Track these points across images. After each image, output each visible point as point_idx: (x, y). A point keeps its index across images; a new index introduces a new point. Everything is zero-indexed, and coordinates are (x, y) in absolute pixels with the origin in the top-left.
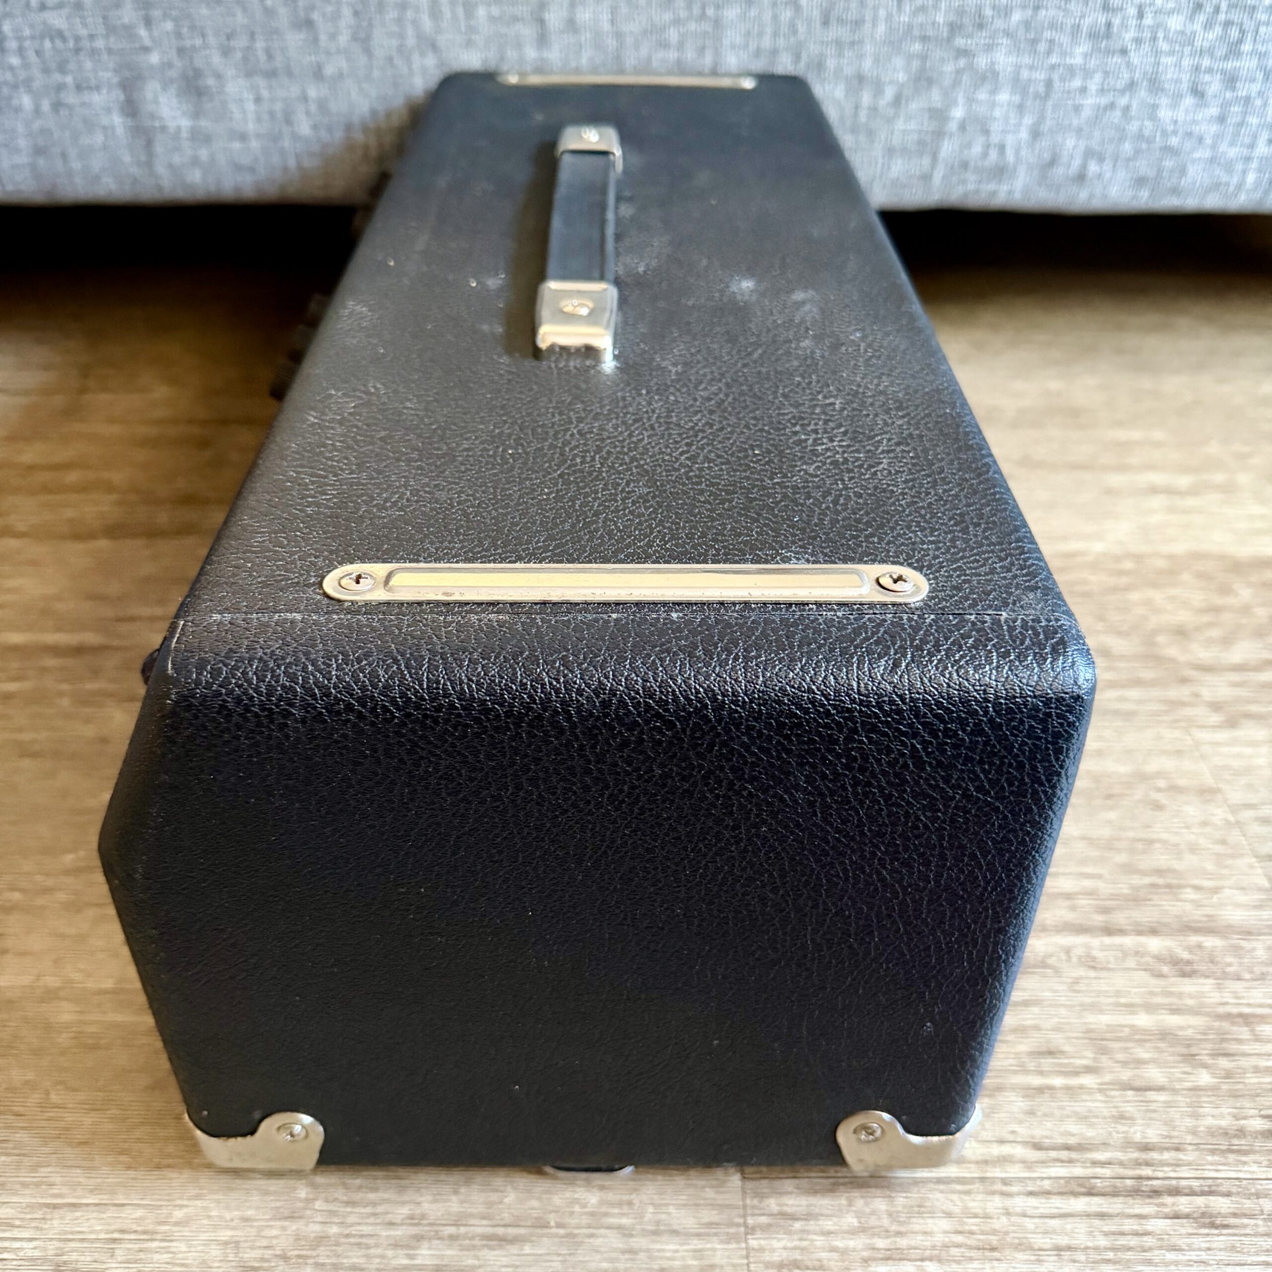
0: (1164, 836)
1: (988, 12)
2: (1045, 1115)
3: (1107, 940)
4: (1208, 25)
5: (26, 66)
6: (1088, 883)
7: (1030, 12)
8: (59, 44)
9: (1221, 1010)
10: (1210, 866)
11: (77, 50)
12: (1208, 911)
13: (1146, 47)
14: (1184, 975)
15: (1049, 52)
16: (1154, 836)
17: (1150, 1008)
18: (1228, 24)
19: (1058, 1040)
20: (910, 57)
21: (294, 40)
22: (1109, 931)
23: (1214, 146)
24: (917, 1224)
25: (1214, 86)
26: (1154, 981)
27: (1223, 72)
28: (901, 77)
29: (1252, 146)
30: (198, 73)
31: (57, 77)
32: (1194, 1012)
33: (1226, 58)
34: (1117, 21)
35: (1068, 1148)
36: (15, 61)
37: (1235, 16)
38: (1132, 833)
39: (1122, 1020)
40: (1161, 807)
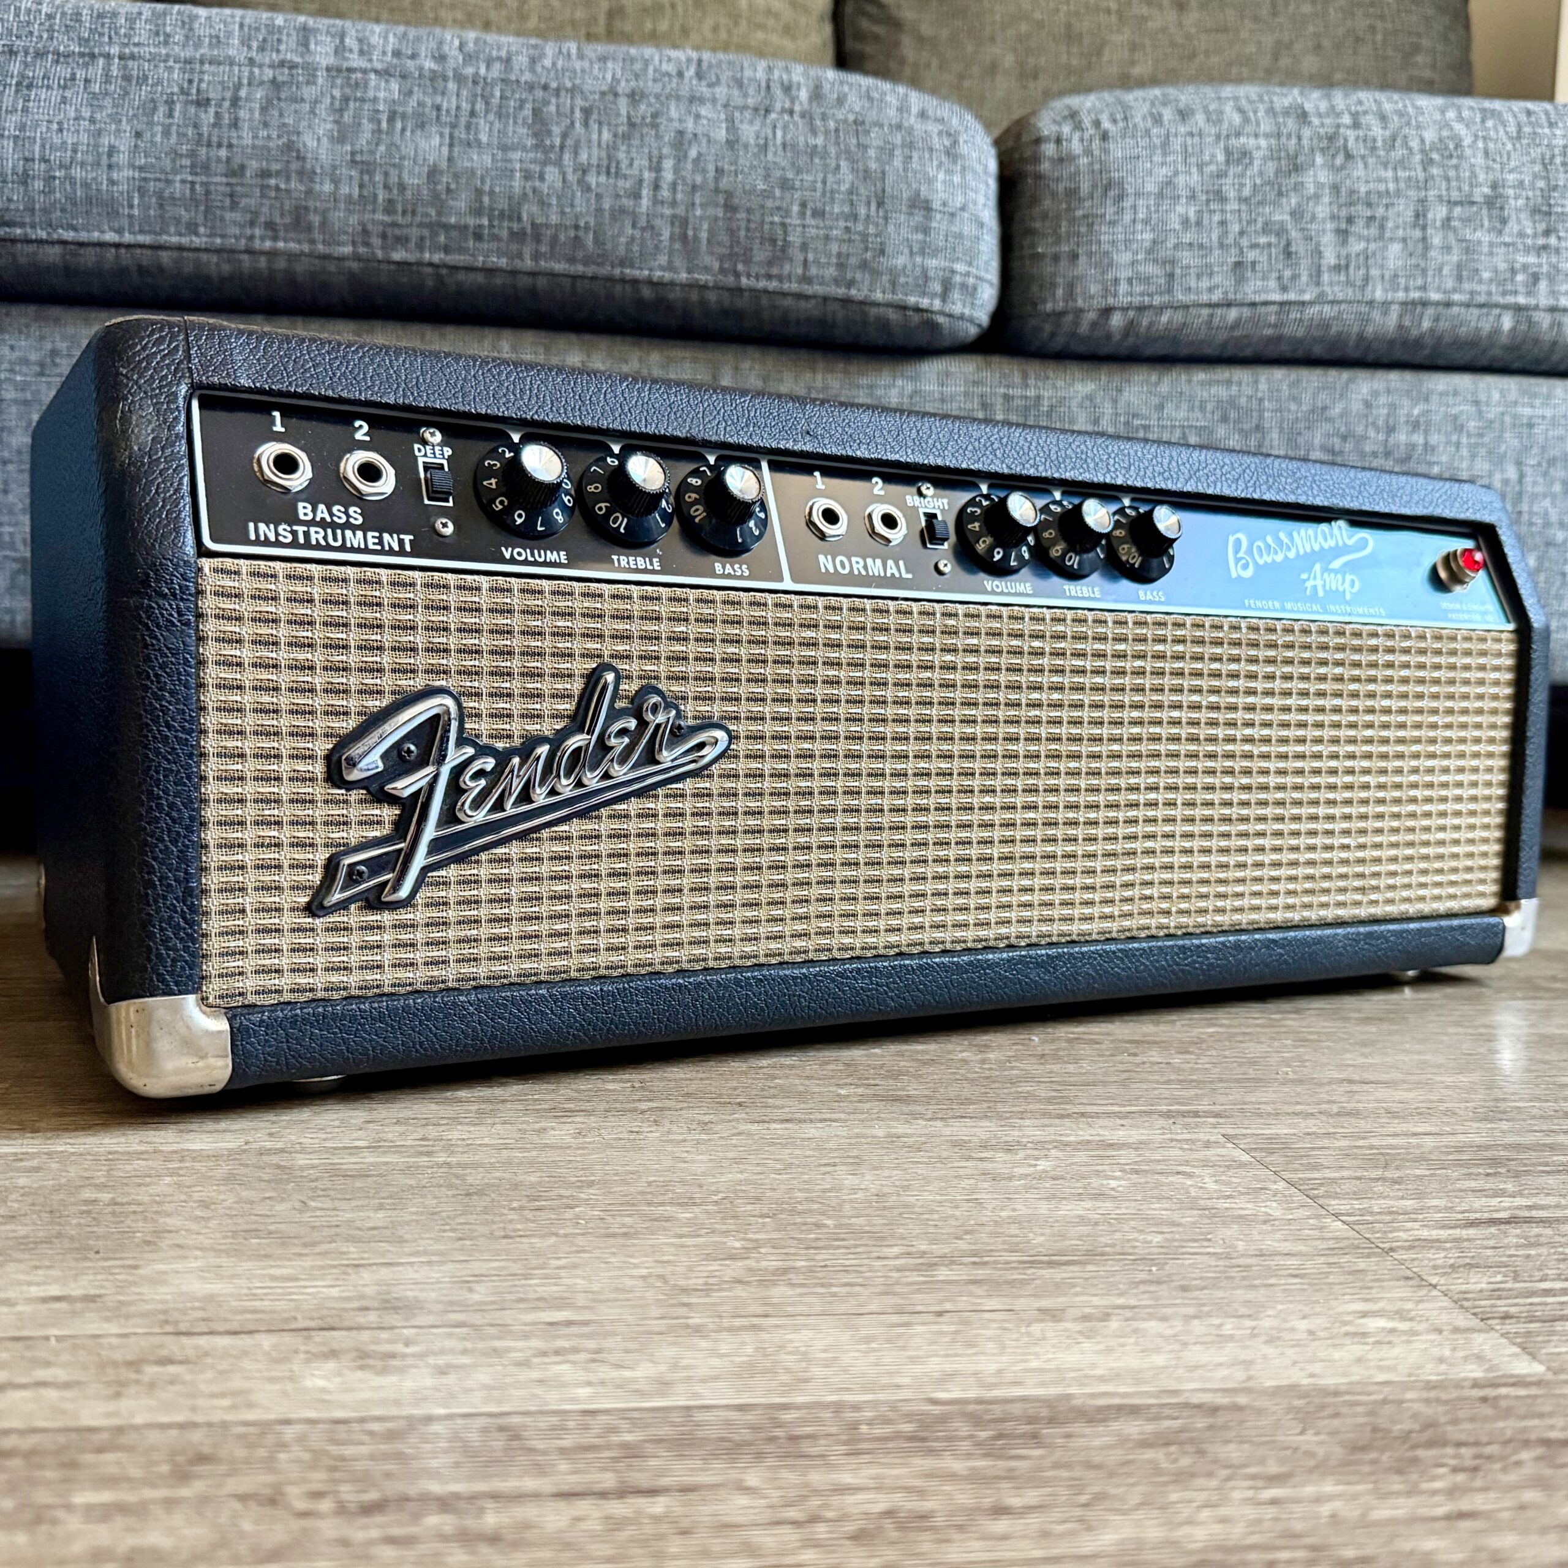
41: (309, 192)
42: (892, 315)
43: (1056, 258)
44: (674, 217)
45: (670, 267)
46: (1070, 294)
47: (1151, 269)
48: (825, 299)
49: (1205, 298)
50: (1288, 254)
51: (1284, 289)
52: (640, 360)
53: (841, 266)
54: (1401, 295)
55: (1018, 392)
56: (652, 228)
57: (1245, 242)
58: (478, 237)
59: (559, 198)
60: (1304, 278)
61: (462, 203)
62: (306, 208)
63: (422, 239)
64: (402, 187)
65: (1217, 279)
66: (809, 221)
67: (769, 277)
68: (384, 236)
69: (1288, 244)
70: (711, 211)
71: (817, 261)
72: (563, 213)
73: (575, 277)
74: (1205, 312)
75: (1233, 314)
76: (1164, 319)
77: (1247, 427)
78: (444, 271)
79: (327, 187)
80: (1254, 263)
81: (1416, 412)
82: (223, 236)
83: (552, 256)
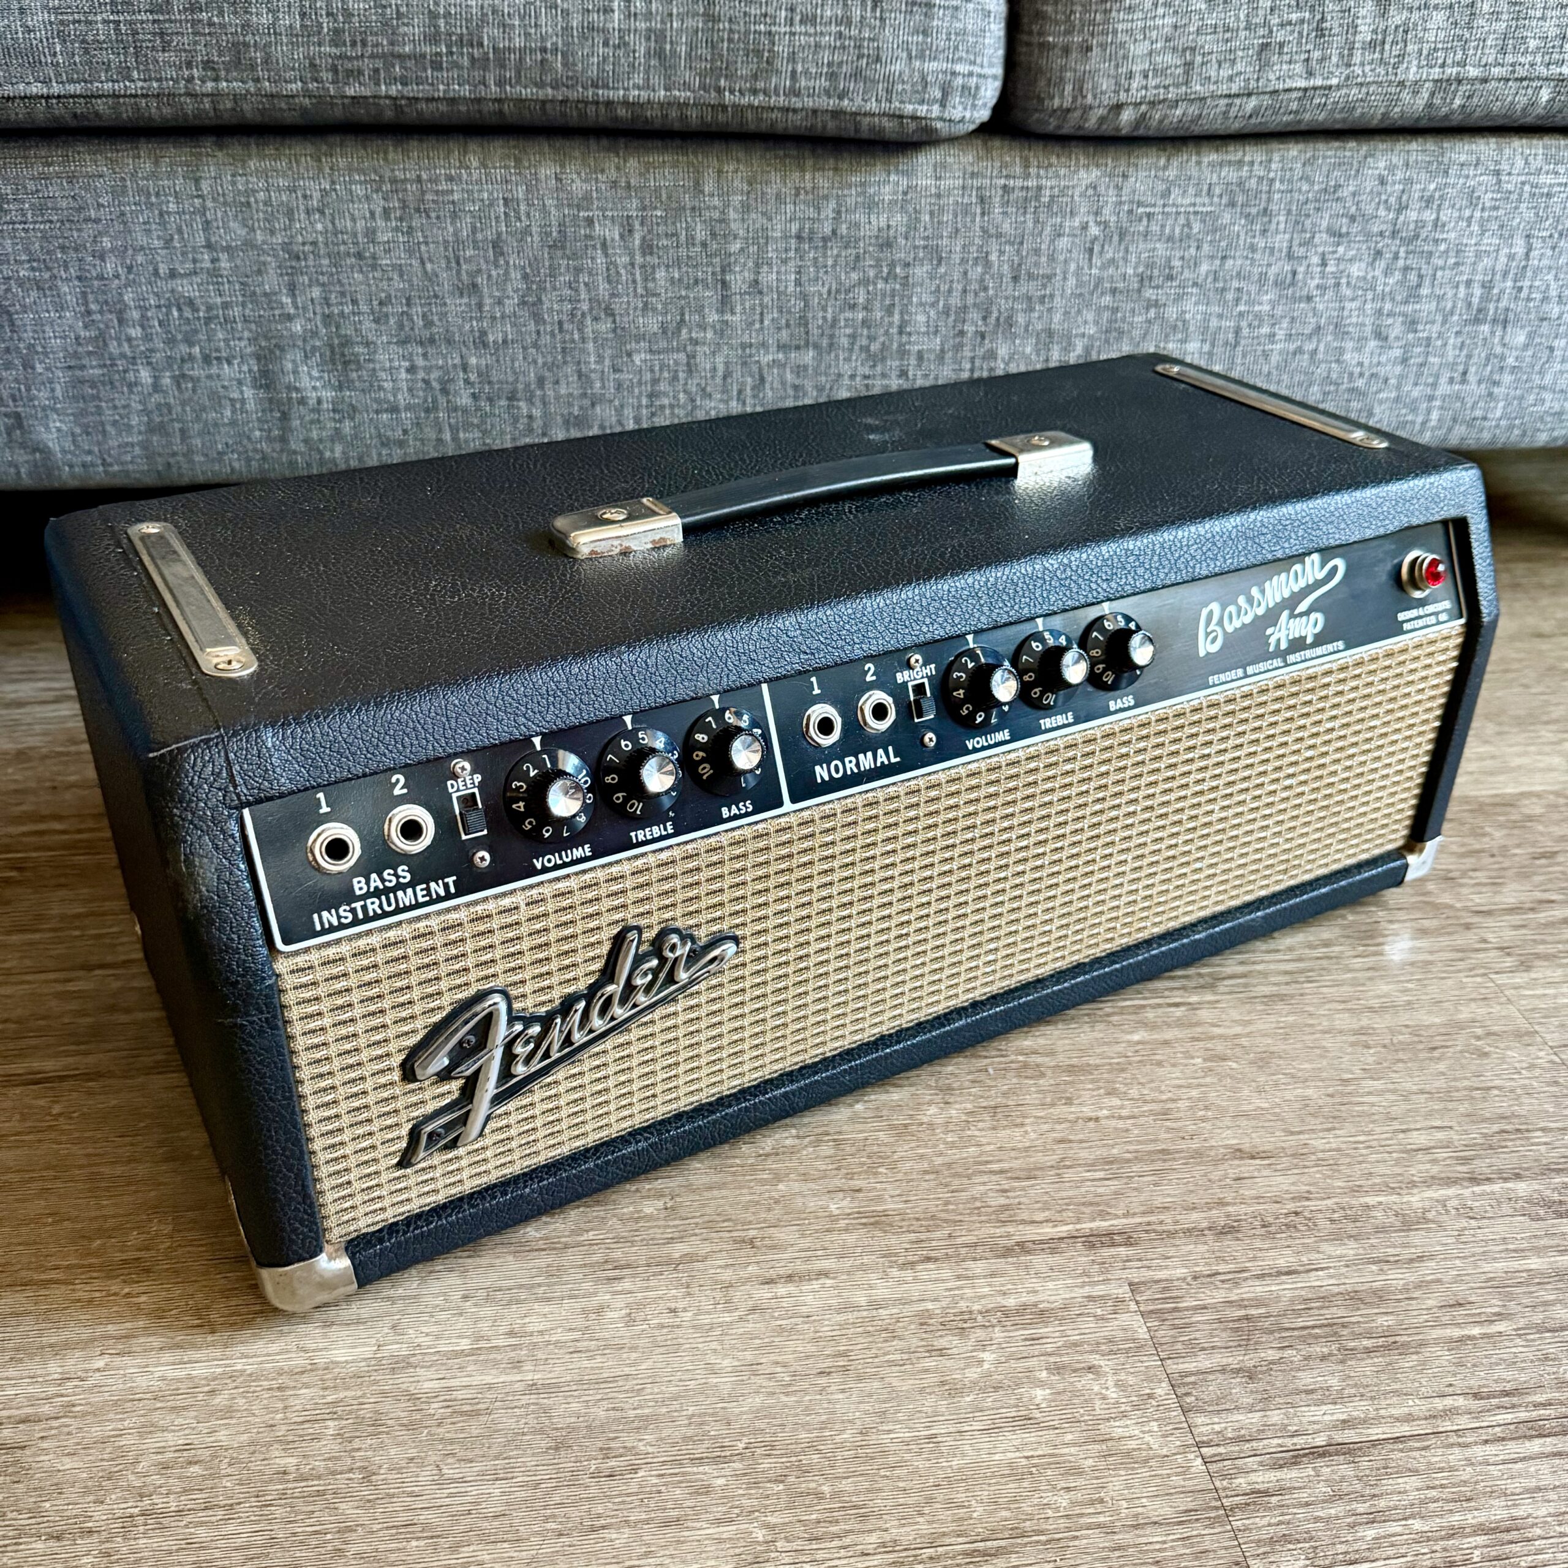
0: (1497, 1083)
1: (1177, 263)
2: (1474, 1366)
3: (1477, 1189)
4: (1387, 272)
5: (148, 338)
6: (1440, 1135)
7: (1218, 262)
8: (188, 313)
10: (1551, 1109)
11: (208, 320)
13: (1330, 294)
14: (1561, 1216)
15: (1237, 301)
16: (1490, 1084)
17: (1538, 1251)
18: (1406, 269)
19: (1462, 1292)
20: (1099, 310)
21: (456, 305)
22: (1474, 1180)
23: (1398, 387)
24: (1388, 1484)
25: (1396, 328)
26: (1535, 1225)
27: (1405, 315)
28: (1092, 330)
29: (1434, 385)
30: (346, 342)
31: (184, 349)
33: (1406, 302)
34: (1301, 269)
35: (1506, 1394)
36: (135, 332)
37: (1413, 262)
38: (1466, 1083)
39: (1515, 1265)
40: (1486, 1055)
41: (246, 25)
42: (887, 123)
43: (1066, 50)
44: (649, 30)
45: (647, 86)
46: (1079, 90)
47: (1169, 59)
48: (815, 112)
49: (1224, 89)
50: (1320, 32)
51: (1310, 74)
52: (618, 168)
53: (832, 76)
54: (1436, 73)
55: (1019, 183)
56: (626, 44)
57: (1275, 21)
58: (437, 66)
59: (522, 18)
60: (1334, 59)
61: (415, 29)
62: (246, 45)
63: (376, 71)
64: (348, 14)
65: (1239, 67)
66: (797, 28)
67: (755, 92)
68: (334, 70)
69: (1323, 19)
70: (690, 23)
71: (806, 72)
72: (527, 35)
73: (543, 103)
74: (1223, 102)
75: (1252, 103)
76: (1179, 112)
77: (1254, 211)
78: (403, 102)
79: (266, 19)
80: (1281, 45)
81: (1432, 186)
82: (159, 80)
83: (518, 82)
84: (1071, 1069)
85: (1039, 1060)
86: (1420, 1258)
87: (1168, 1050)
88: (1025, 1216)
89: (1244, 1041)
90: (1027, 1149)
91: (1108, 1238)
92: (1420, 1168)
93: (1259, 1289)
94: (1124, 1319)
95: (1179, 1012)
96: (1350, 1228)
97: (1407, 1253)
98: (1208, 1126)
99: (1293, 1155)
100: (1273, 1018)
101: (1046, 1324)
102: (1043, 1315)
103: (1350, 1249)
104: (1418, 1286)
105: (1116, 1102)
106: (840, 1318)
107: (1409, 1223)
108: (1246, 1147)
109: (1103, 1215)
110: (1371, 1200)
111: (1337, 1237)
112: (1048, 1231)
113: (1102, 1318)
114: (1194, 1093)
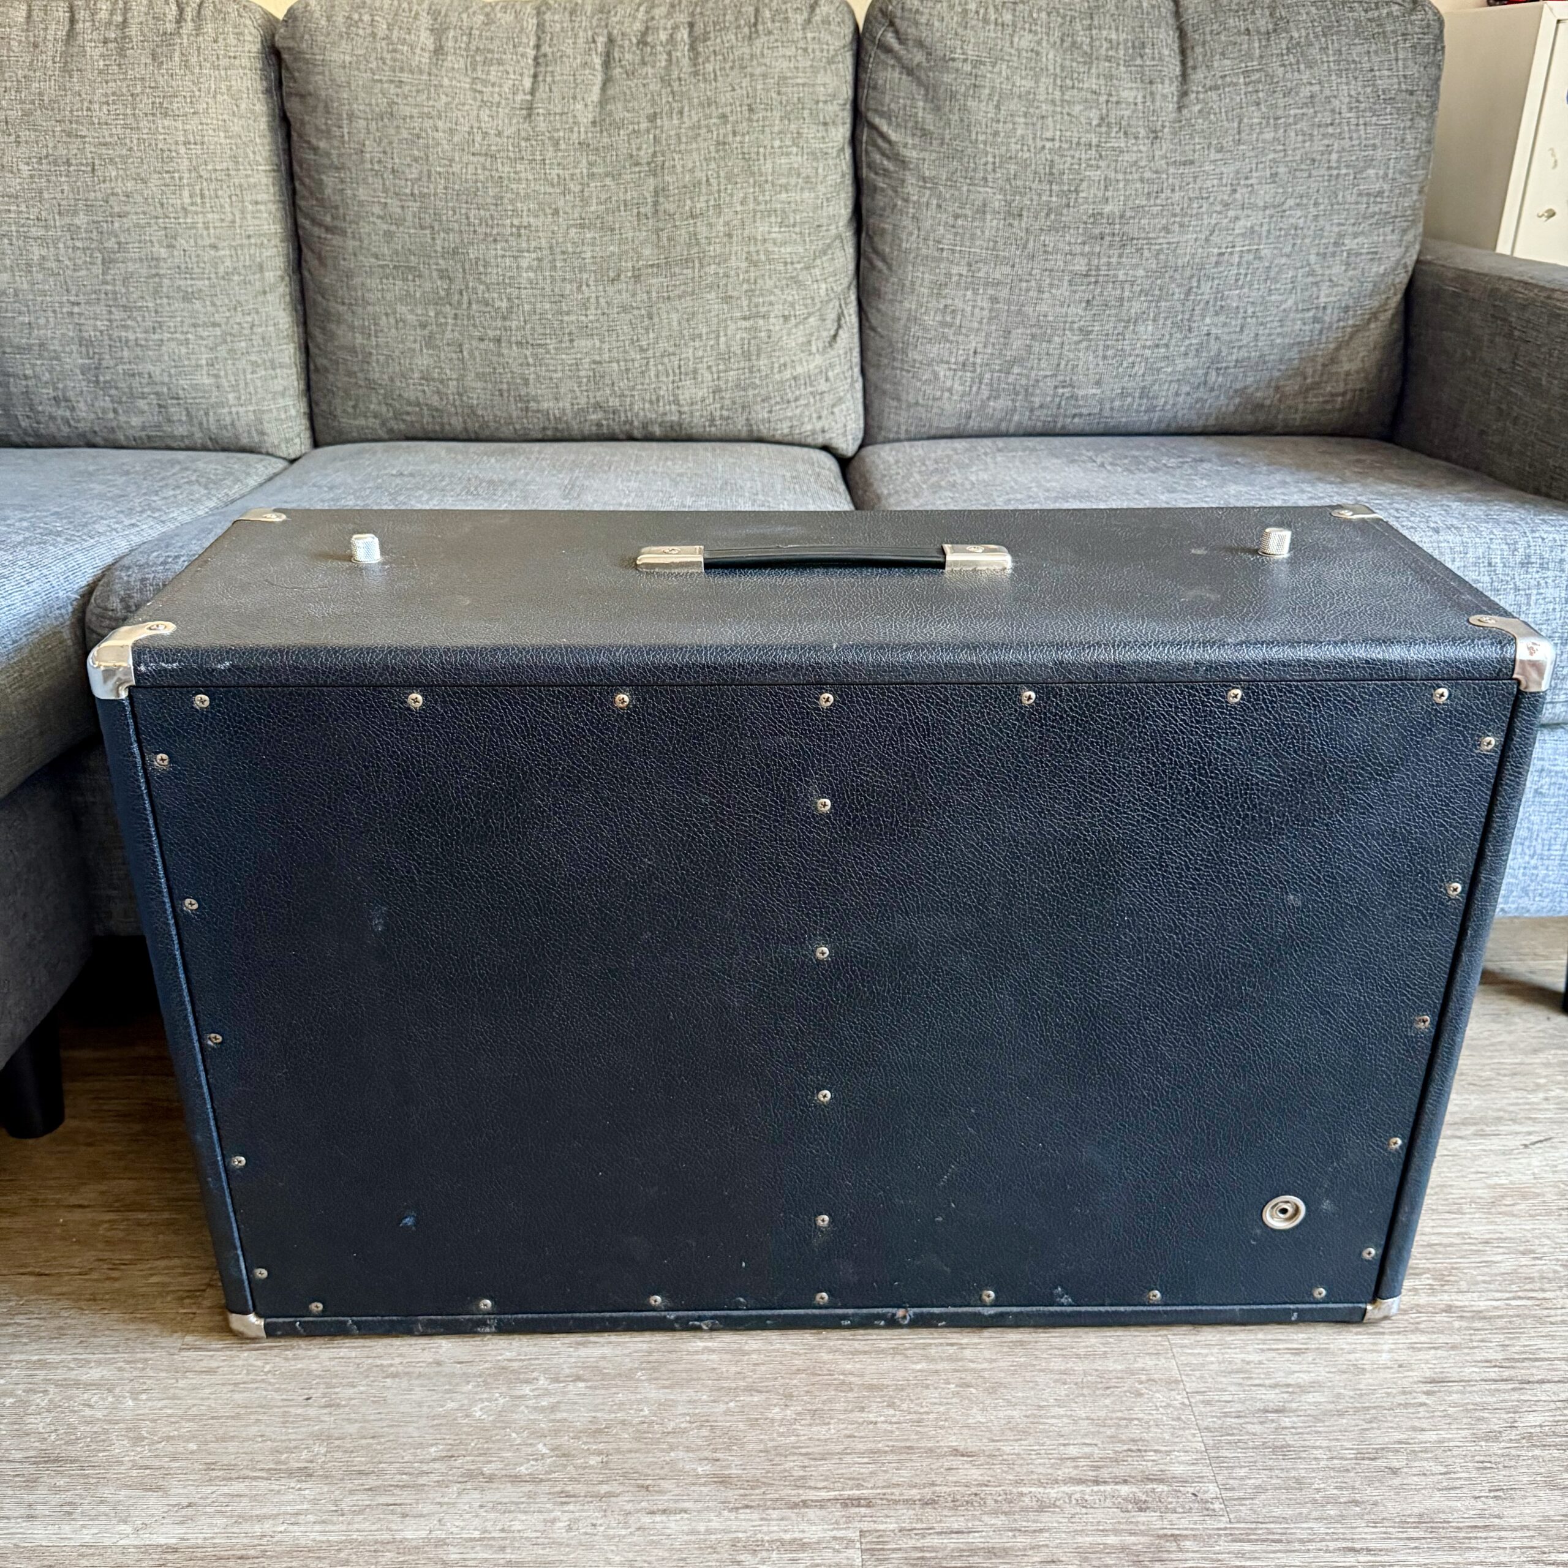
0: (1140, 1416)
3: (1096, 1488)
6: (1087, 1450)
9: (1161, 1532)
10: (1167, 1436)
12: (1163, 1467)
14: (1141, 1510)
17: (1116, 1532)
19: (1059, 1553)
22: (1096, 1482)
26: (1122, 1515)
32: (1143, 1534)
38: (1119, 1414)
39: (1099, 1540)
40: (1141, 1395)
84: (871, 1388)
85: (852, 1379)
86: (1041, 1531)
87: (936, 1377)
88: (812, 1484)
89: (986, 1374)
90: (826, 1440)
91: (856, 1502)
92: (1067, 1471)
93: (936, 1541)
94: (850, 1552)
95: (951, 1350)
96: (1005, 1507)
97: (1035, 1526)
98: (942, 1432)
99: (989, 1456)
100: (1010, 1359)
101: (804, 1551)
102: (803, 1546)
103: (1000, 1521)
104: (1032, 1548)
105: (892, 1412)
106: (686, 1538)
107: (1042, 1507)
108: (961, 1448)
109: (859, 1487)
110: (1025, 1490)
111: (995, 1513)
112: (824, 1494)
113: (838, 1551)
114: (942, 1409)
